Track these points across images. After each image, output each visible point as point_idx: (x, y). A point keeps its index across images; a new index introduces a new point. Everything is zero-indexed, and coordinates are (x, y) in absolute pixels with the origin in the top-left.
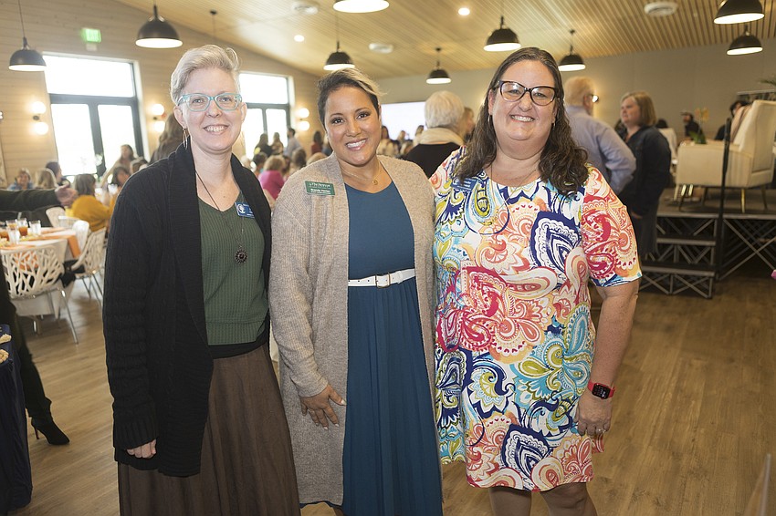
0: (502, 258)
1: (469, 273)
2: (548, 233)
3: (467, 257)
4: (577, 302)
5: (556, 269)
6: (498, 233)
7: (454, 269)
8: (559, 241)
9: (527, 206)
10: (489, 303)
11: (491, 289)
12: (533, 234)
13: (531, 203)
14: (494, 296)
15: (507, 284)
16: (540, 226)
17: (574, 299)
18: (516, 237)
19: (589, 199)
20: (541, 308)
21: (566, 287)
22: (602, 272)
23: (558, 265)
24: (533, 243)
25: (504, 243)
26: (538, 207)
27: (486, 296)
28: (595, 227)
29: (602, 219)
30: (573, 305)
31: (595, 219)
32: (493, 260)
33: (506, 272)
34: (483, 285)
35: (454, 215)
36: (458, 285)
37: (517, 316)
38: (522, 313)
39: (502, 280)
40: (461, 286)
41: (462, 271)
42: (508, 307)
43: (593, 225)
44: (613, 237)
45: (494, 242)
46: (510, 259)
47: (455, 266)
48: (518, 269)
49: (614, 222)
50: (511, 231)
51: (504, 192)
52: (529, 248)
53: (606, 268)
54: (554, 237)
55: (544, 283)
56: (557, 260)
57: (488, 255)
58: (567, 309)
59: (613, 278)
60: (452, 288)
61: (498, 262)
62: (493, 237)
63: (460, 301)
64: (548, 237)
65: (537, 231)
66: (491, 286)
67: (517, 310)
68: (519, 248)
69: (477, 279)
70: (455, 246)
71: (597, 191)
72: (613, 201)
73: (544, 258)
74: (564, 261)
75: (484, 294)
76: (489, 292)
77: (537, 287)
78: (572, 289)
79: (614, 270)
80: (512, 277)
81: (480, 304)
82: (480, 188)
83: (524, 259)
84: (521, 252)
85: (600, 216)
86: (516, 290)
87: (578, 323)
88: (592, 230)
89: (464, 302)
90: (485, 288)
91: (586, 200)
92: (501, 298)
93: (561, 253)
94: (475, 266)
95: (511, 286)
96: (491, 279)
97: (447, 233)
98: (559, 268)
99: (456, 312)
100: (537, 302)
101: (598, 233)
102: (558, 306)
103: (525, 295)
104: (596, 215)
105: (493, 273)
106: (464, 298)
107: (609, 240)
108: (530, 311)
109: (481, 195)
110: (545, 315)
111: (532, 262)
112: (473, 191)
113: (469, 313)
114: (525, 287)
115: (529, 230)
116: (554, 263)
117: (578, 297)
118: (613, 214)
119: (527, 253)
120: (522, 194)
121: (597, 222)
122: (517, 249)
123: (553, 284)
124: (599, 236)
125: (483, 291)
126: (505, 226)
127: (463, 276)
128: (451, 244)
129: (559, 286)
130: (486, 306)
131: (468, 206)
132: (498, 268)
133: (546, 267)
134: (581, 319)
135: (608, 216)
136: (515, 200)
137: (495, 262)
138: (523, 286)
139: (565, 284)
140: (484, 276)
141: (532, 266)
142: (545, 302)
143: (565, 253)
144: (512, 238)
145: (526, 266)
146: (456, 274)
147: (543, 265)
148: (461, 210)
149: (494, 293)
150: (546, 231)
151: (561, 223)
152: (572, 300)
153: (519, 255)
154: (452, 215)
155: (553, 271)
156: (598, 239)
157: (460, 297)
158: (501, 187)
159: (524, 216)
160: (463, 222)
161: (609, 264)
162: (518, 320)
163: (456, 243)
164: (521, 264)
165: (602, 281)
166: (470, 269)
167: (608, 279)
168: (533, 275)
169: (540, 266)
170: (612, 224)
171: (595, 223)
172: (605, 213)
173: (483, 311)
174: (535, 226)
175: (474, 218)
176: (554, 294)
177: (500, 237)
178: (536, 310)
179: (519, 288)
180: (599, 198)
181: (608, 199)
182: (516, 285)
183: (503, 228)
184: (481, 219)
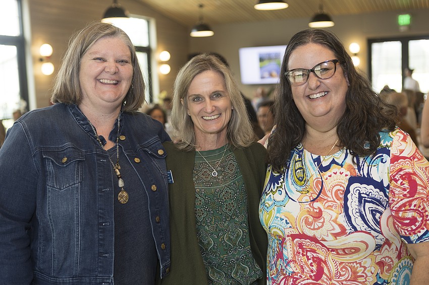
0: (320, 225)
1: (293, 240)
2: (360, 198)
3: (290, 225)
4: (399, 257)
5: (372, 232)
6: (314, 200)
7: (280, 237)
8: (371, 205)
9: (338, 173)
10: (315, 268)
11: (315, 255)
12: (346, 200)
13: (342, 170)
14: (318, 261)
15: (328, 249)
16: (351, 191)
17: (396, 255)
18: (330, 204)
19: (395, 159)
20: (365, 268)
21: (386, 246)
22: (414, 227)
23: (375, 227)
24: (346, 209)
25: (320, 210)
26: (348, 173)
27: (311, 261)
28: (402, 184)
29: (408, 177)
30: (396, 261)
31: (401, 177)
32: (312, 227)
33: (326, 238)
34: (307, 251)
35: (276, 184)
36: (285, 252)
37: (343, 278)
38: (347, 275)
39: (323, 245)
40: (288, 253)
41: (287, 238)
42: (333, 271)
43: (399, 182)
44: (420, 193)
45: (312, 210)
46: (327, 226)
47: (281, 234)
48: (336, 235)
49: (421, 179)
50: (326, 198)
51: (318, 160)
52: (343, 214)
53: (417, 224)
54: (366, 201)
55: (363, 246)
56: (372, 223)
57: (307, 223)
58: (390, 266)
59: (424, 234)
60: (280, 255)
61: (317, 229)
62: (310, 205)
63: (288, 267)
64: (360, 202)
65: (349, 196)
66: (314, 251)
67: (342, 273)
68: (334, 215)
69: (301, 246)
70: (278, 215)
71: (402, 152)
72: (419, 160)
73: (358, 222)
74: (378, 223)
75: (308, 259)
76: (313, 257)
77: (357, 250)
78: (393, 247)
79: (425, 225)
80: (331, 242)
81: (306, 269)
82: (297, 158)
83: (341, 226)
84: (337, 218)
85: (406, 174)
86: (338, 254)
87: (402, 276)
88: (399, 187)
89: (292, 268)
90: (309, 254)
91: (392, 161)
92: (325, 262)
93: (374, 216)
94: (297, 233)
95: (333, 250)
96: (313, 246)
97: (270, 203)
98: (375, 230)
99: (287, 278)
100: (360, 263)
101: (404, 190)
102: (381, 264)
103: (347, 259)
104: (402, 173)
105: (314, 239)
106: (292, 264)
107: (417, 196)
108: (355, 273)
109: (298, 165)
110: (369, 274)
111: (348, 228)
112: (291, 162)
113: (297, 279)
114: (345, 251)
115: (342, 196)
116: (369, 227)
117: (400, 253)
118: (419, 172)
119: (342, 219)
120: (334, 162)
121: (403, 179)
122: (333, 216)
123: (372, 246)
124: (405, 193)
125: (308, 257)
126: (319, 194)
127: (288, 243)
128: (274, 213)
129: (378, 247)
130: (312, 271)
131: (287, 176)
132: (318, 234)
133: (362, 231)
134: (405, 273)
135: (414, 174)
136: (327, 168)
137: (314, 229)
138: (344, 250)
139: (385, 244)
140: (307, 242)
141: (348, 231)
142: (368, 263)
143: (378, 215)
144: (327, 205)
145: (343, 232)
146: (282, 242)
147: (359, 229)
148: (282, 180)
149: (318, 258)
150: (357, 196)
151: (371, 187)
152: (394, 256)
153: (335, 221)
154: (274, 185)
155: (369, 234)
156: (405, 195)
157: (288, 264)
158: (315, 157)
159: (336, 182)
160: (283, 191)
161: (420, 219)
162: (344, 282)
163: (279, 212)
164: (338, 230)
165: (413, 238)
166: (294, 237)
167: (420, 235)
168: (351, 240)
169: (356, 230)
170: (419, 182)
171: (401, 181)
172: (411, 171)
173: (311, 276)
174: (347, 191)
175: (293, 188)
176: (376, 254)
177: (316, 205)
178: (360, 271)
179: (341, 252)
180: (404, 158)
181: (414, 158)
182: (337, 250)
183: (318, 196)
184: (299, 188)
